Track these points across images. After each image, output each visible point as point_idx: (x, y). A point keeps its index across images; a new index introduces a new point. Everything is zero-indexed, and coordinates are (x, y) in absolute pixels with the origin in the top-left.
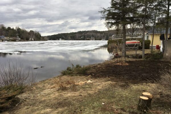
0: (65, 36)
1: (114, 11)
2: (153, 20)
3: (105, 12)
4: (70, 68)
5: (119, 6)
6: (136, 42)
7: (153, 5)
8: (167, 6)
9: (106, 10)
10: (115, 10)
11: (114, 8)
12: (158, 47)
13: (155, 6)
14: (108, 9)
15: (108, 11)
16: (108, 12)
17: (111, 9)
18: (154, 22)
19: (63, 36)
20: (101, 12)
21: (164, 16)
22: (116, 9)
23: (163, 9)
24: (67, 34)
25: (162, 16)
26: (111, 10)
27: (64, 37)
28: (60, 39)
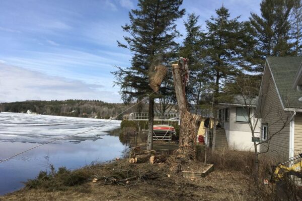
0: (39, 107)
1: (136, 75)
2: (195, 95)
3: (121, 74)
4: (45, 173)
5: (144, 68)
6: (168, 128)
7: (195, 73)
8: (215, 78)
9: (123, 71)
10: (138, 73)
11: (137, 70)
12: (202, 139)
13: (199, 75)
14: (127, 70)
15: (127, 73)
16: (127, 75)
17: (132, 70)
18: (197, 99)
19: (35, 106)
20: (116, 73)
21: (211, 92)
22: (140, 71)
23: (210, 81)
24: (45, 102)
25: (209, 91)
26: (132, 72)
27: (37, 108)
28: (28, 111)
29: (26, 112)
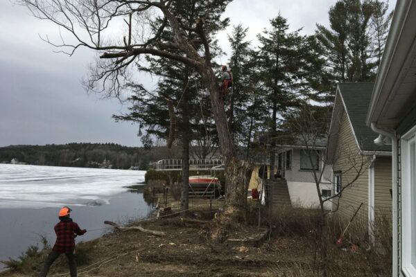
0: (29, 154)
2: (244, 135)
5: (175, 98)
6: (210, 180)
7: (245, 105)
8: (271, 111)
12: (256, 194)
13: (249, 108)
18: (249, 140)
19: (23, 153)
24: (37, 147)
27: (26, 156)
28: (13, 160)
29: (9, 162)
